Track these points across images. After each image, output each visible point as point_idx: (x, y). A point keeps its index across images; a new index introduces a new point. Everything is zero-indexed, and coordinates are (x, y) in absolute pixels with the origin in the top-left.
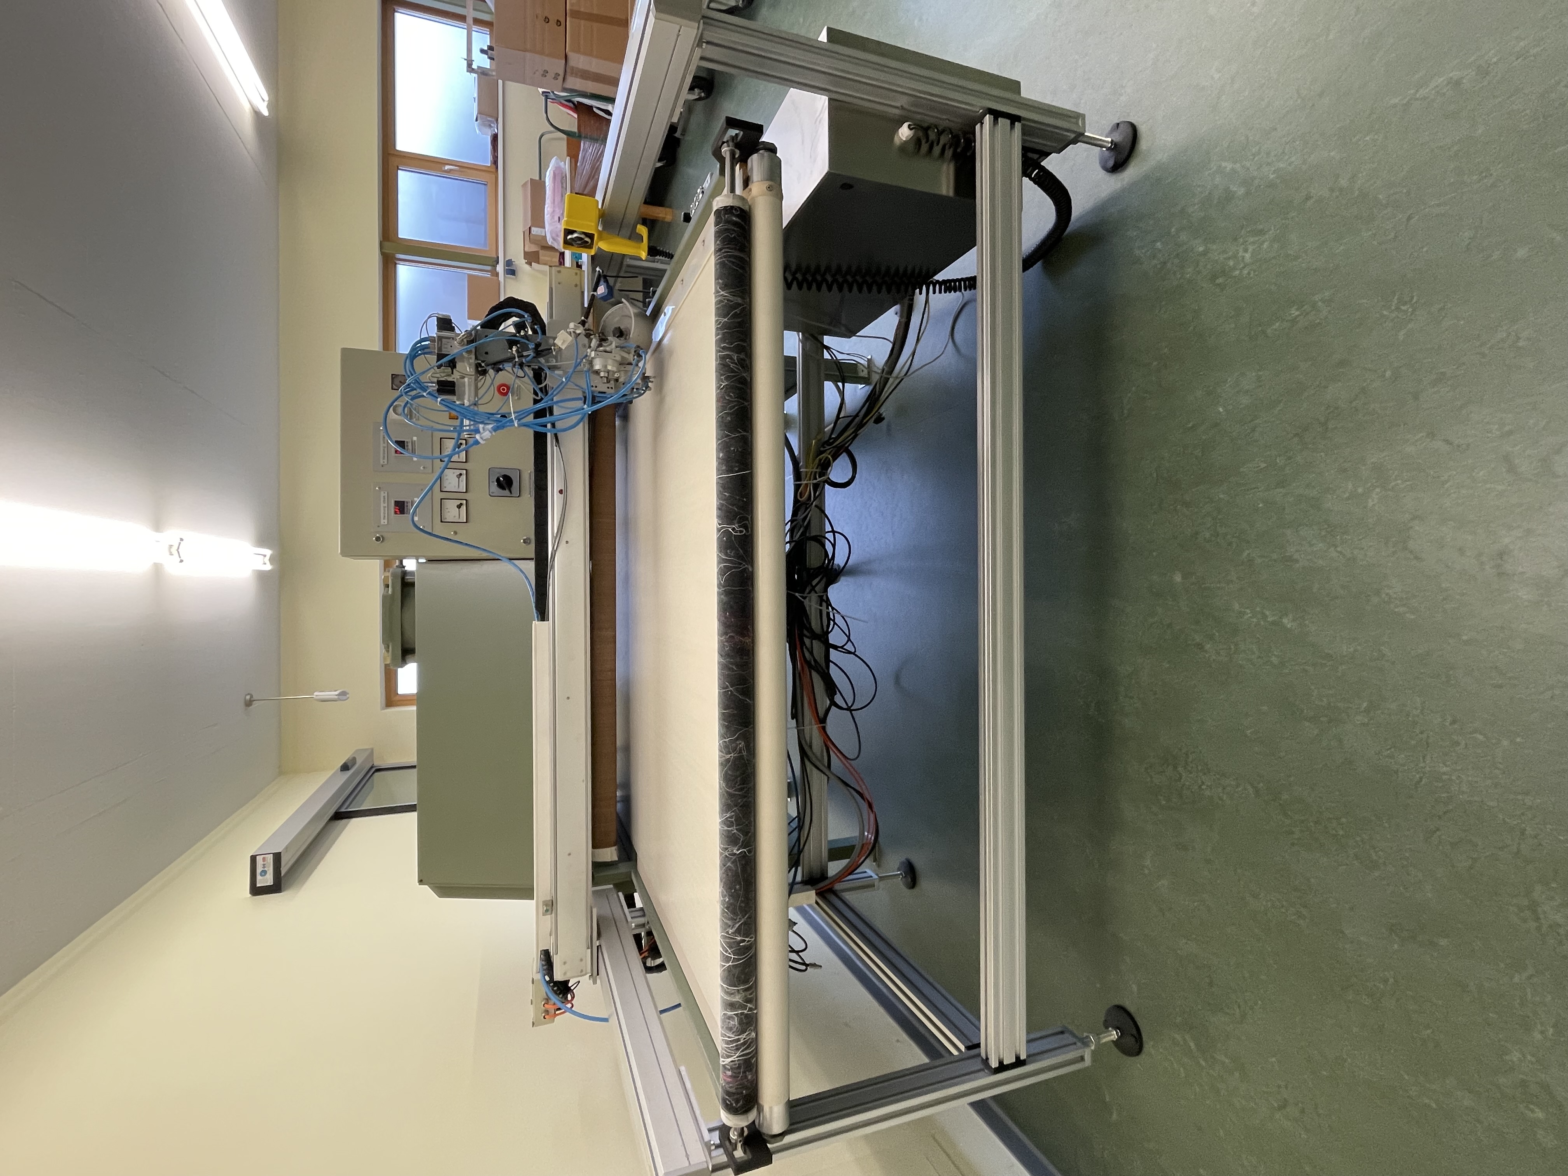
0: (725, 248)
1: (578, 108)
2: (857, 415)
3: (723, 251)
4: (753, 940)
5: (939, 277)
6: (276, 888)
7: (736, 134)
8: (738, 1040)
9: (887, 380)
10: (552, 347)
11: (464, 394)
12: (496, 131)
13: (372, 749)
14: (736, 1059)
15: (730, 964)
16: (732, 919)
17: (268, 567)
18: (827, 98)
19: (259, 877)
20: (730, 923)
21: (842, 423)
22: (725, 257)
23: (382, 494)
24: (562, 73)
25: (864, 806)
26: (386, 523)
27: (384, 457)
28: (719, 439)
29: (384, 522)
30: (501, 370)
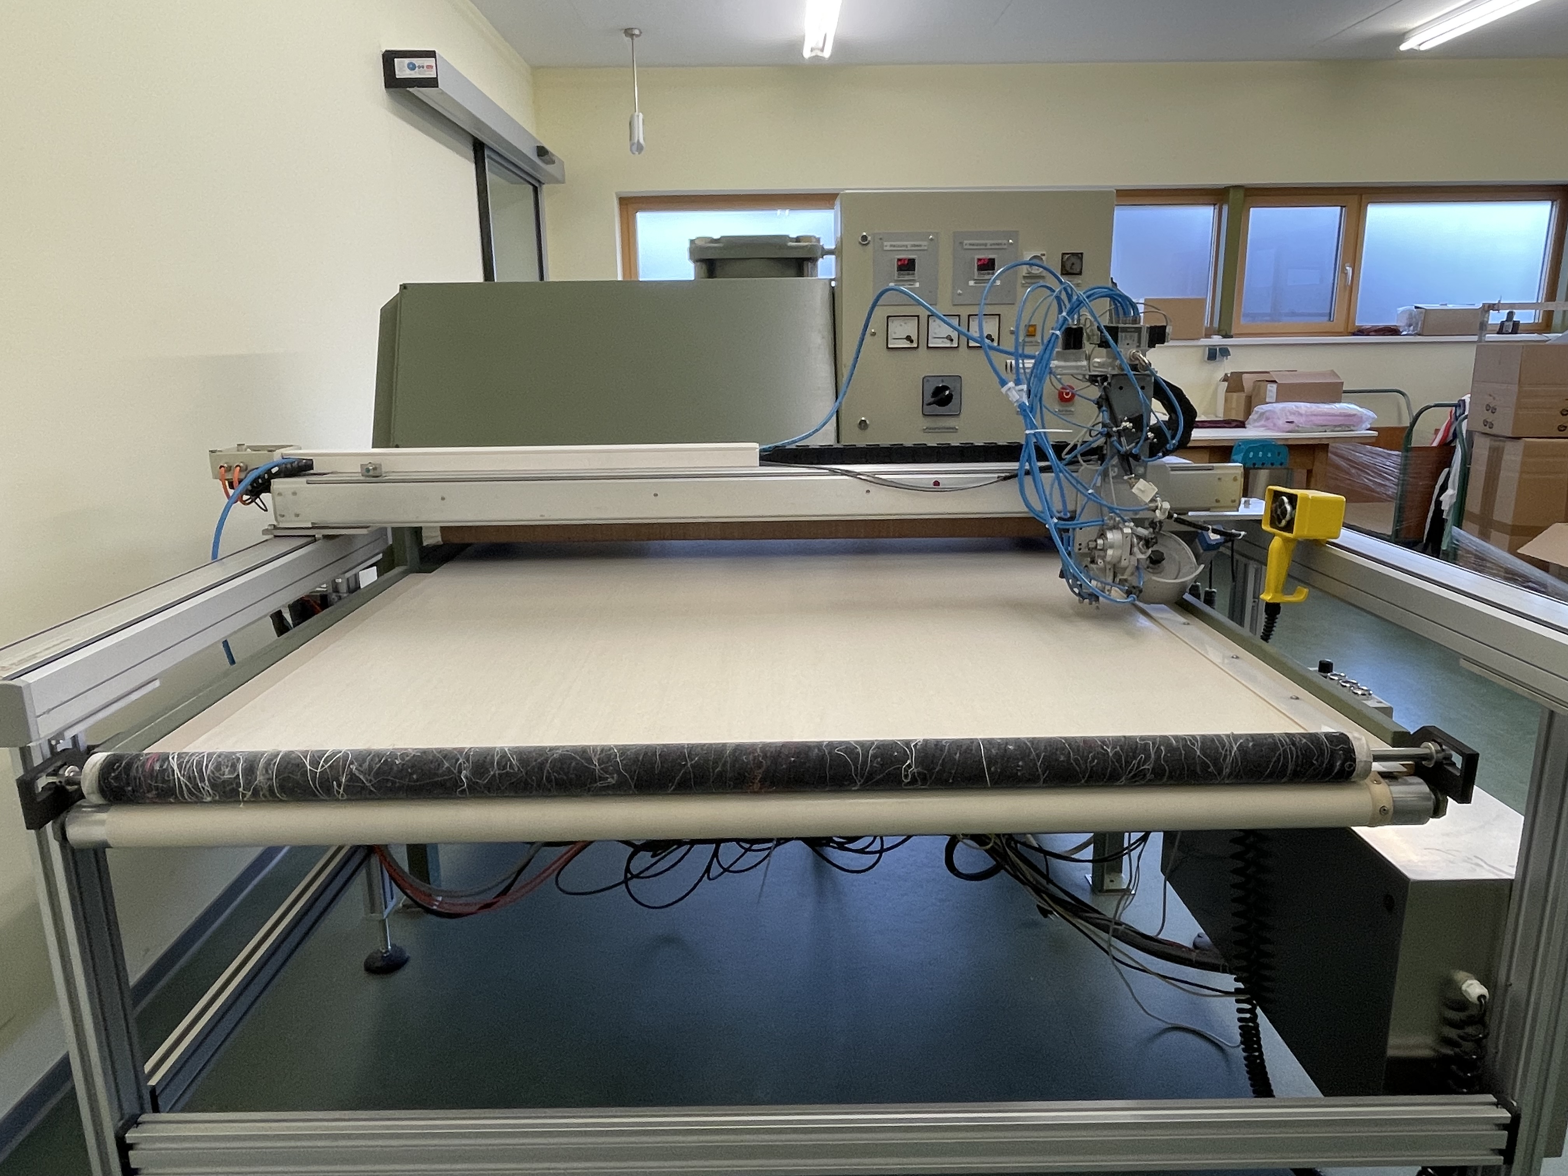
0: (1297, 752)
1: (1446, 450)
2: (1050, 881)
3: (1293, 748)
4: (340, 798)
5: (1263, 1020)
6: (392, 82)
7: (1455, 764)
8: (202, 780)
9: (1106, 929)
10: (1133, 475)
11: (1065, 361)
12: (1404, 333)
13: (563, 182)
14: (176, 776)
15: (309, 767)
16: (370, 768)
17: (807, 54)
18: (1513, 877)
19: (407, 61)
20: (366, 765)
21: (1037, 859)
22: (1285, 751)
23: (925, 243)
24: (1494, 431)
25: (489, 897)
26: (885, 248)
27: (973, 245)
28: (1032, 744)
29: (887, 245)
30: (1100, 407)
